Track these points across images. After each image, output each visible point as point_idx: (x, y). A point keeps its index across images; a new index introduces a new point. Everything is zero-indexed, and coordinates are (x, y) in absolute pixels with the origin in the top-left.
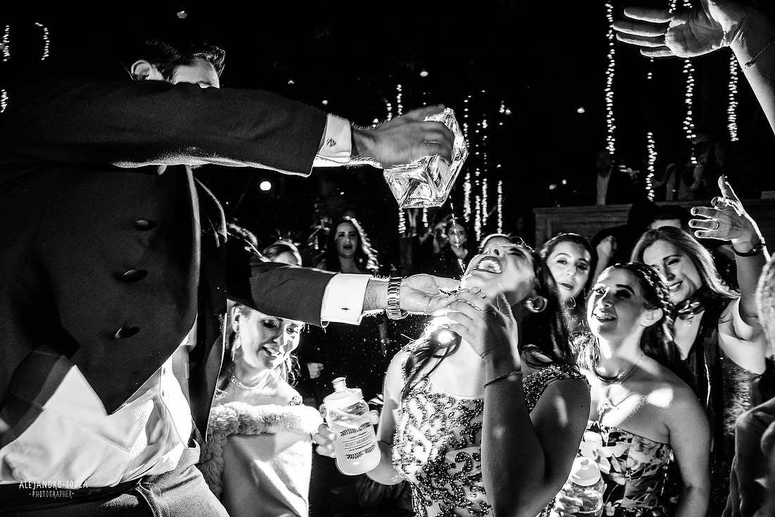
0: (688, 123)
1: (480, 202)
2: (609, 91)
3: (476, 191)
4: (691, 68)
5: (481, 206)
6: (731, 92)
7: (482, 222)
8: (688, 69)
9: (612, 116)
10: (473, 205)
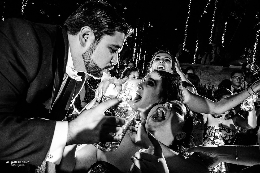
0: (210, 39)
1: (138, 55)
2: (186, 25)
3: (137, 51)
4: (214, 21)
5: (138, 57)
6: (224, 31)
7: (138, 62)
8: (213, 21)
9: (186, 33)
10: (136, 56)
